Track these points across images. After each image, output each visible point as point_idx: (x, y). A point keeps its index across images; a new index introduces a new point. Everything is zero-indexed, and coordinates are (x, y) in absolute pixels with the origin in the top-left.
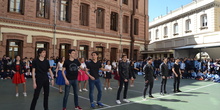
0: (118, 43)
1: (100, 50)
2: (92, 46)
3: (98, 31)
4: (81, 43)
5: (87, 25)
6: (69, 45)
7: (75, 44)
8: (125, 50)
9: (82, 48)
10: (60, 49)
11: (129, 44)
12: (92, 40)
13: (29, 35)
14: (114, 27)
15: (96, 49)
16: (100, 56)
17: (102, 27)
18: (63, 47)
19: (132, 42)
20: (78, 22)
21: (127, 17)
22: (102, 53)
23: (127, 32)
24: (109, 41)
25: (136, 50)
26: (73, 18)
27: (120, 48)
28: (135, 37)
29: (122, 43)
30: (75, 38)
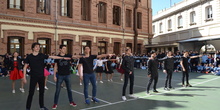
0: (121, 37)
1: (103, 45)
2: (95, 41)
3: (100, 26)
4: (83, 39)
5: (89, 20)
6: (72, 41)
7: (77, 40)
8: (129, 45)
9: (85, 44)
11: (132, 38)
12: (95, 35)
13: (30, 31)
14: (117, 21)
15: (99, 44)
16: (103, 51)
17: (105, 22)
18: (65, 43)
19: (136, 36)
20: (80, 17)
21: (130, 11)
22: (105, 48)
23: (130, 26)
24: (111, 36)
25: (140, 45)
26: (74, 13)
27: (123, 42)
28: (139, 31)
29: (126, 38)
30: (77, 34)
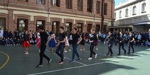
0: (93, 20)
1: (80, 25)
2: (74, 23)
3: (78, 12)
4: (67, 21)
5: (71, 8)
6: (59, 22)
7: (63, 22)
8: (98, 26)
9: (68, 24)
10: (53, 25)
11: (100, 21)
12: (75, 19)
13: (32, 15)
14: (90, 10)
15: (77, 25)
16: (80, 29)
17: (82, 10)
18: (55, 24)
20: (65, 7)
21: (99, 2)
22: (81, 27)
23: (99, 13)
24: (86, 19)
25: (105, 26)
26: (61, 3)
27: (94, 24)
28: (105, 16)
29: (96, 21)
30: (63, 17)
